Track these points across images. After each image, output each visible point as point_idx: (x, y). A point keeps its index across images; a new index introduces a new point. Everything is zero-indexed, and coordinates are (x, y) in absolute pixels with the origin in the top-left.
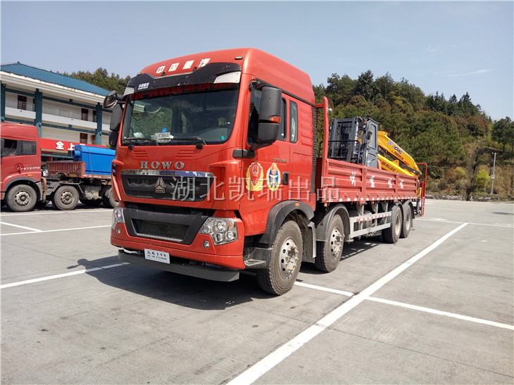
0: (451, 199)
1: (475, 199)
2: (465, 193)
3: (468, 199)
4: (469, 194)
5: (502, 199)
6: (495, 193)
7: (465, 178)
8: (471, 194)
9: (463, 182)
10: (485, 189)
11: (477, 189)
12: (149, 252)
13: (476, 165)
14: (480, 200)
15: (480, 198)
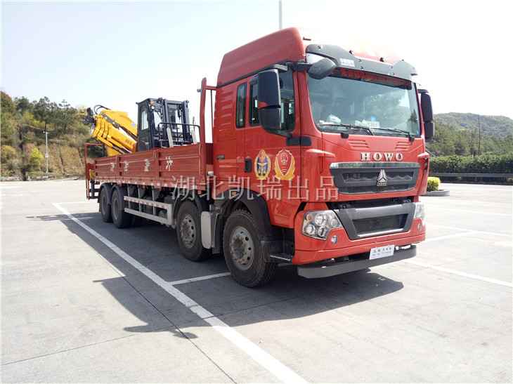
0: (6, 181)
1: (33, 179)
2: (20, 173)
3: (25, 179)
4: (24, 174)
5: (58, 177)
6: (50, 171)
7: (16, 157)
8: (27, 174)
9: (16, 162)
10: (40, 169)
11: (32, 169)
12: (375, 251)
13: (22, 143)
14: (38, 180)
15: (38, 178)
